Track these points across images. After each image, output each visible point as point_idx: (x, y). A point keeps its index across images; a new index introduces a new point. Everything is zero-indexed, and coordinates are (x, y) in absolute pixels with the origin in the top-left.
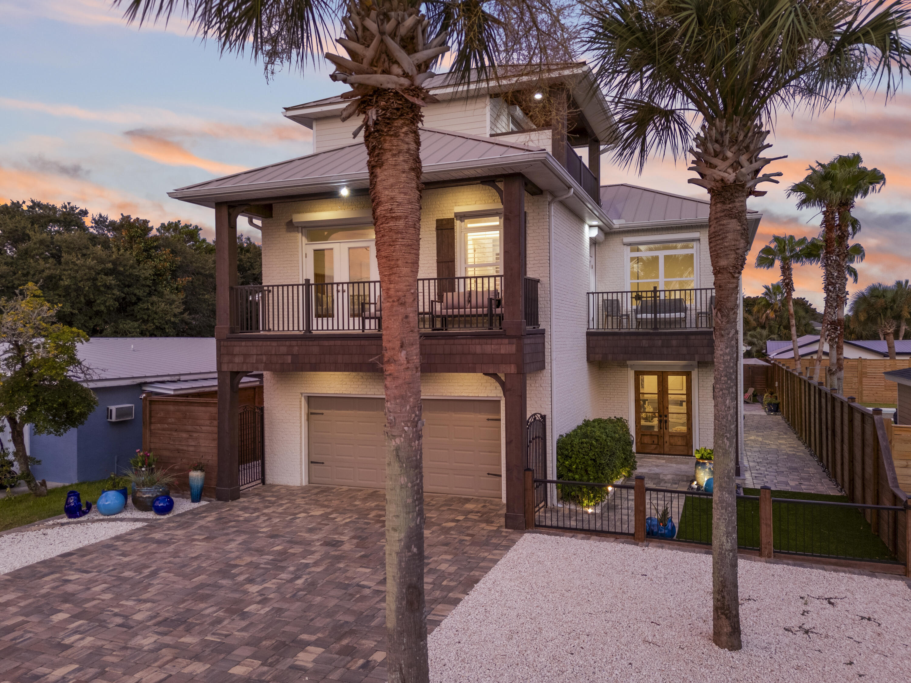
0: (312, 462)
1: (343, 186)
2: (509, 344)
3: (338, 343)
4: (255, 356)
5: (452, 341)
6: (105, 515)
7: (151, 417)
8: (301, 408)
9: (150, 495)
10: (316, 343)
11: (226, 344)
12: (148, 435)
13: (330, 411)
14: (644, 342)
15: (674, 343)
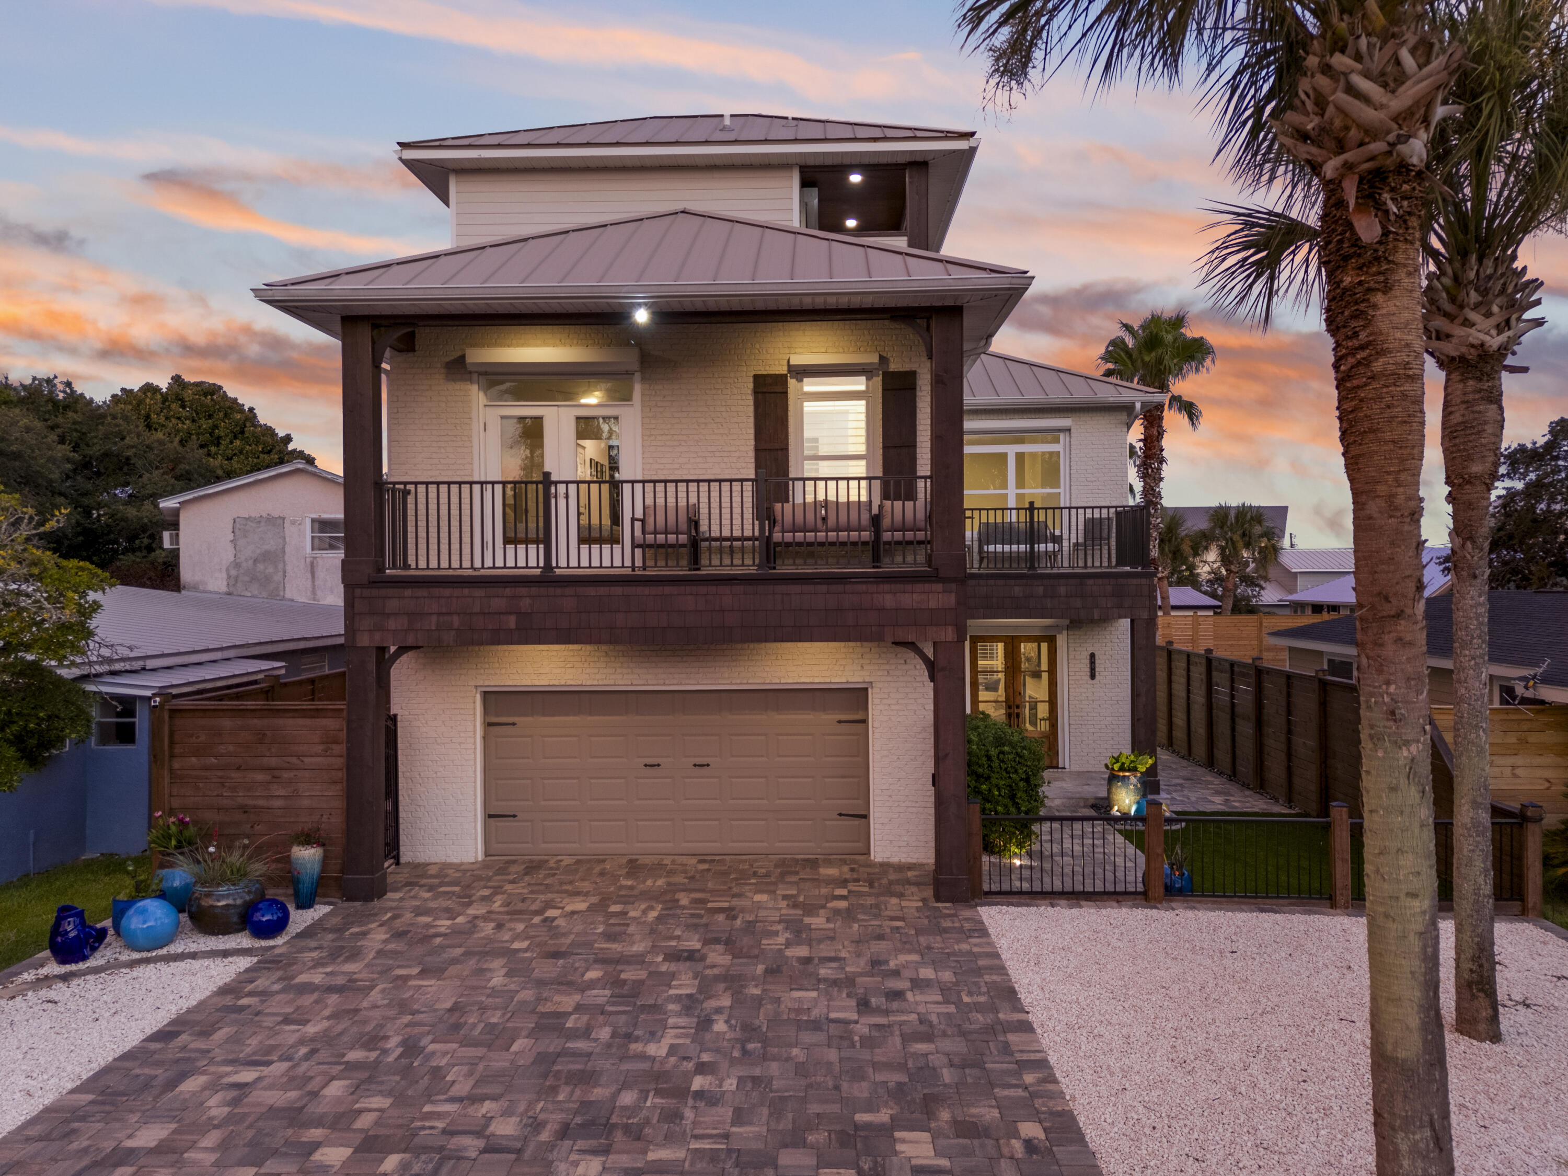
0: (490, 816)
1: (640, 305)
2: (944, 591)
3: (618, 590)
4: (434, 618)
5: (840, 588)
6: (140, 951)
7: (172, 743)
8: (475, 714)
9: (230, 902)
10: (569, 591)
11: (366, 592)
12: (167, 780)
13: (530, 719)
14: (1017, 589)
15: (1063, 590)
